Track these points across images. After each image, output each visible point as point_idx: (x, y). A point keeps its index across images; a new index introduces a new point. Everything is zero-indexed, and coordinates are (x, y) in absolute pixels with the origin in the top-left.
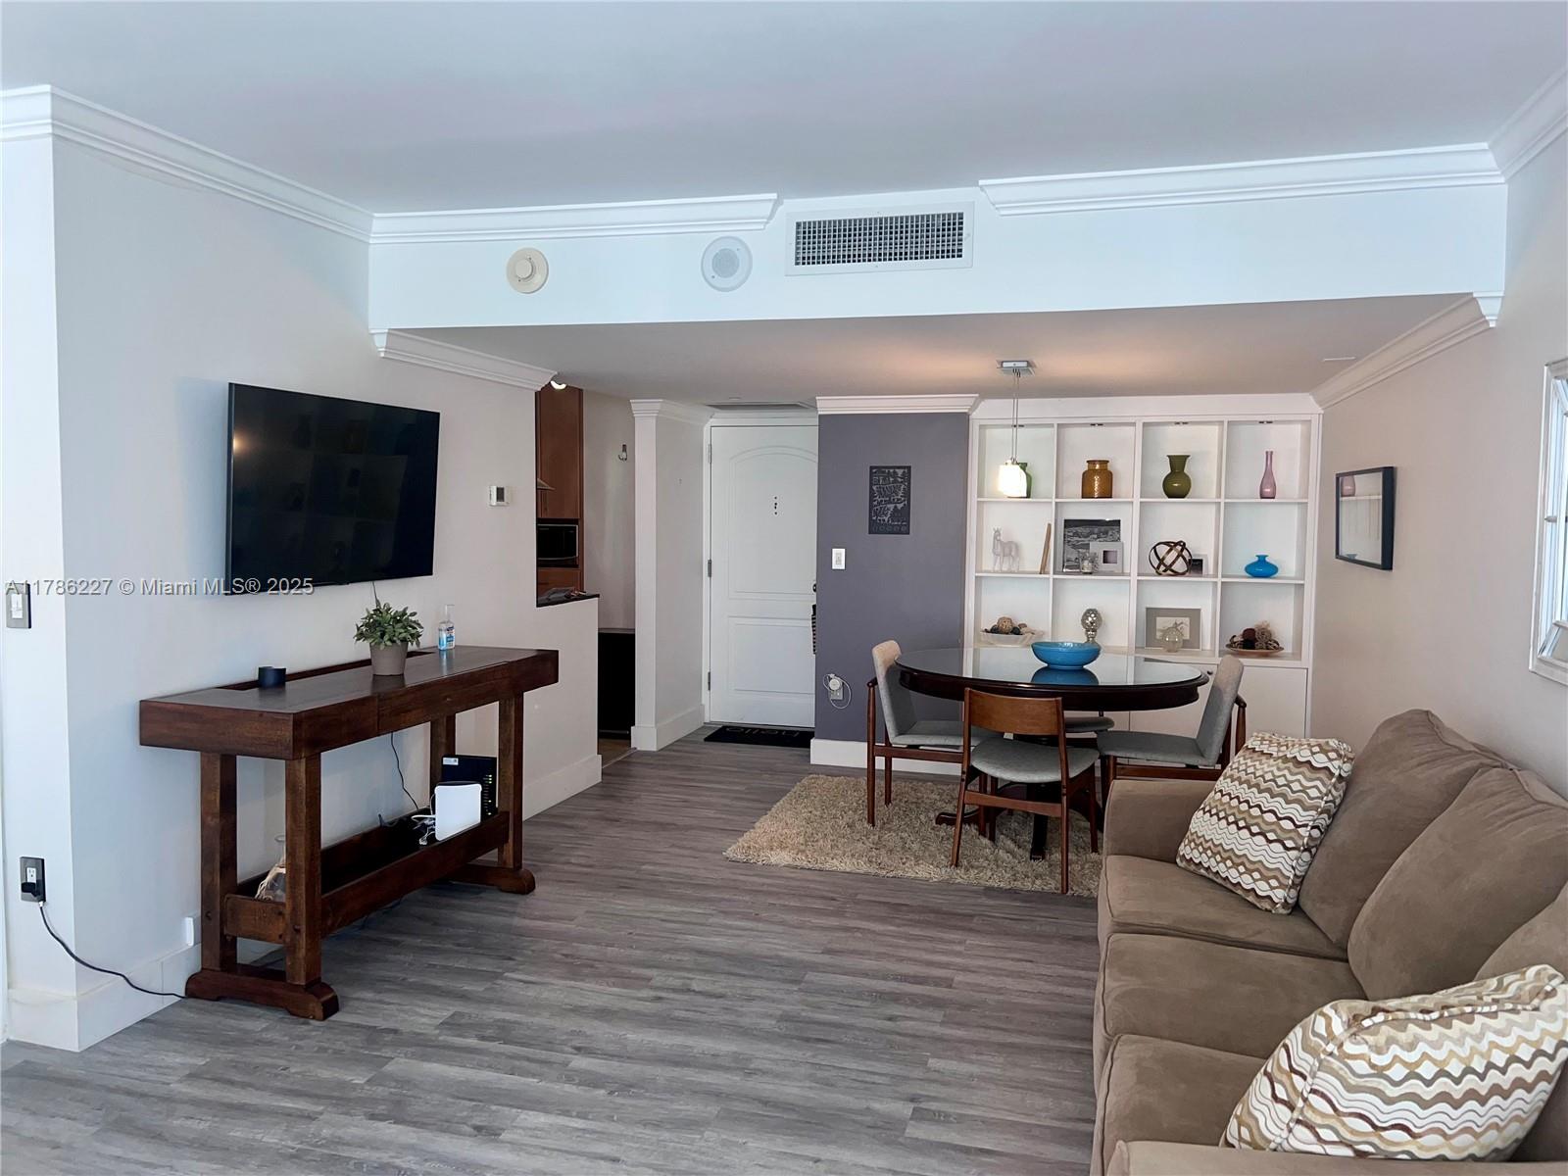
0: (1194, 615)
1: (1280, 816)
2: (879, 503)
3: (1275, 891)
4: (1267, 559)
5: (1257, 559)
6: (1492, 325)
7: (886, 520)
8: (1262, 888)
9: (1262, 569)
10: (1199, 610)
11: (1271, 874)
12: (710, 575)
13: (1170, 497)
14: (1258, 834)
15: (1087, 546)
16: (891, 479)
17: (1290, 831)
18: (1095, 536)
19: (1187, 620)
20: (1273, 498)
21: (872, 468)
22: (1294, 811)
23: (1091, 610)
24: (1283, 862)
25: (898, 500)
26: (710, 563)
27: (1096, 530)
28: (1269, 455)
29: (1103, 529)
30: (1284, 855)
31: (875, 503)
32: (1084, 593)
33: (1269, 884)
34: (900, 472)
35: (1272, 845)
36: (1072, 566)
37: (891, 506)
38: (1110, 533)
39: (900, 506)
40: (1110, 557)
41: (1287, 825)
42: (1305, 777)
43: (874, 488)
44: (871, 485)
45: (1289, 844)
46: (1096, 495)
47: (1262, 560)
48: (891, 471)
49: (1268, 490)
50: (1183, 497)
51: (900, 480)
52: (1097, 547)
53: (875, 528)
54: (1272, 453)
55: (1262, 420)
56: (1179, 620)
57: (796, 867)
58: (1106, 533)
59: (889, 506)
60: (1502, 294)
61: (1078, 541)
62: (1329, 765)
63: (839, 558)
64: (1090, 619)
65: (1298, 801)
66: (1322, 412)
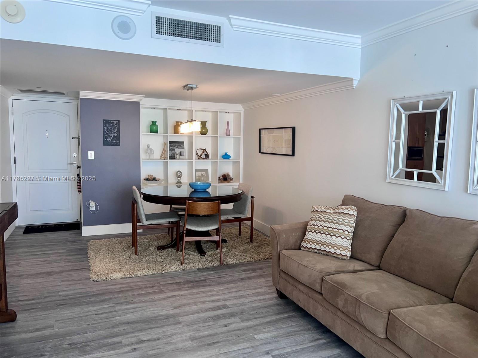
0: (207, 171)
1: (344, 230)
2: (108, 134)
3: (347, 253)
4: (228, 154)
5: (225, 154)
6: (354, 88)
7: (110, 140)
8: (344, 253)
9: (226, 157)
10: (208, 170)
11: (345, 248)
12: (15, 163)
13: (202, 134)
14: (338, 237)
15: (174, 150)
16: (112, 125)
17: (348, 234)
18: (177, 147)
19: (205, 173)
20: (229, 135)
21: (104, 120)
22: (348, 228)
23: (179, 171)
24: (347, 244)
25: (115, 133)
26: (15, 158)
27: (177, 145)
28: (228, 123)
29: (179, 144)
31: (106, 134)
32: (174, 166)
33: (345, 251)
34: (115, 122)
35: (343, 239)
36: (173, 157)
37: (112, 135)
38: (181, 146)
39: (116, 135)
40: (182, 154)
42: (348, 218)
43: (105, 128)
44: (104, 126)
45: (348, 238)
46: (179, 133)
47: (226, 154)
48: (112, 122)
49: (228, 133)
50: (206, 135)
51: (115, 125)
52: (178, 150)
53: (106, 143)
55: (226, 111)
56: (202, 173)
58: (180, 146)
59: (111, 135)
60: (359, 79)
61: (172, 148)
62: (354, 213)
63: (91, 155)
64: (179, 174)
65: (348, 225)
66: (244, 110)
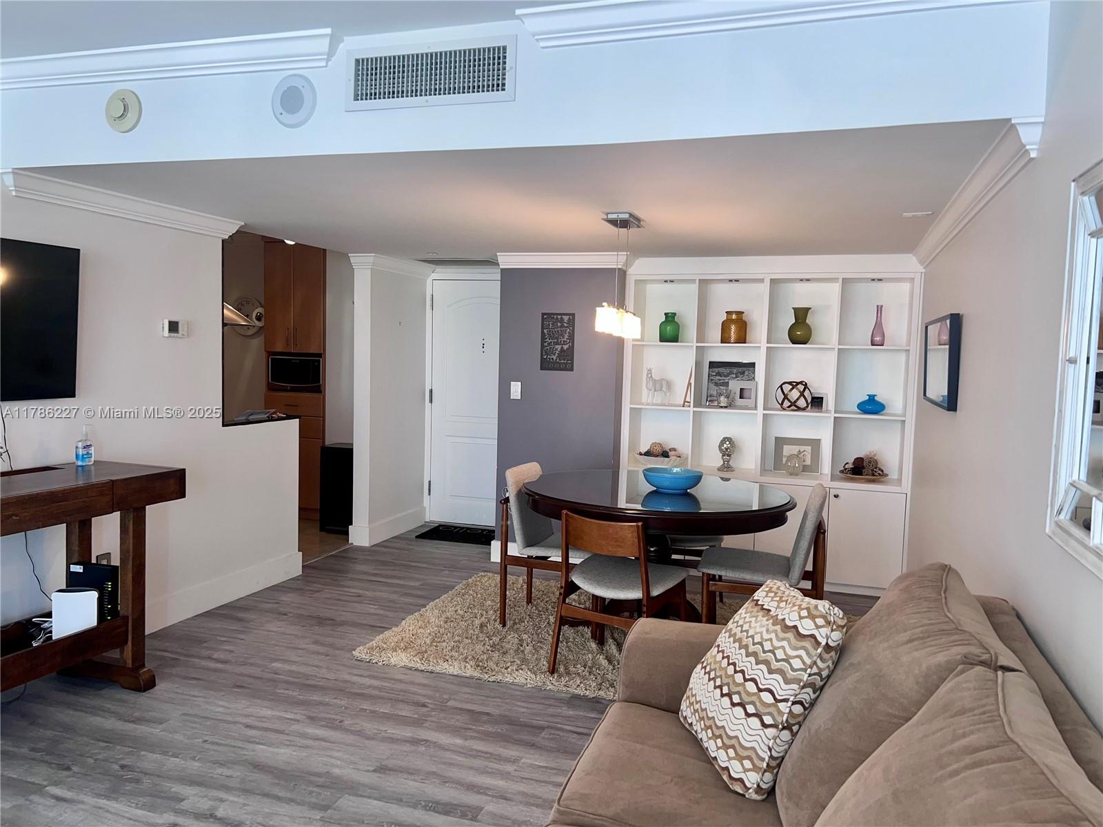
0: (815, 444)
1: (761, 687)
2: (549, 344)
3: (748, 774)
4: (876, 398)
5: (868, 398)
6: (1033, 155)
7: (555, 359)
8: (736, 769)
9: (872, 406)
10: (819, 440)
11: (745, 753)
12: (431, 401)
13: (793, 343)
14: (738, 704)
15: (727, 384)
16: (559, 324)
17: (769, 705)
18: (734, 376)
19: (809, 448)
20: (883, 345)
21: (543, 314)
22: (775, 682)
23: (727, 438)
24: (760, 741)
25: (564, 341)
26: (431, 391)
27: (735, 371)
28: (880, 309)
29: (740, 369)
30: (761, 732)
31: (546, 344)
32: (721, 423)
33: (742, 765)
34: (566, 318)
35: (750, 720)
36: (711, 401)
37: (559, 347)
38: (746, 373)
39: (565, 347)
40: (746, 394)
41: (767, 698)
42: (790, 644)
43: (545, 331)
44: (543, 328)
45: (768, 720)
46: (732, 340)
47: (872, 399)
48: (559, 317)
49: (877, 339)
50: (805, 344)
51: (566, 325)
52: (735, 385)
53: (546, 365)
54: (882, 306)
55: (873, 277)
56: (802, 448)
57: (410, 669)
58: (743, 373)
59: (557, 346)
60: (1042, 120)
61: (720, 380)
62: (815, 632)
63: (516, 390)
64: (725, 446)
65: (781, 672)
66: (924, 271)
